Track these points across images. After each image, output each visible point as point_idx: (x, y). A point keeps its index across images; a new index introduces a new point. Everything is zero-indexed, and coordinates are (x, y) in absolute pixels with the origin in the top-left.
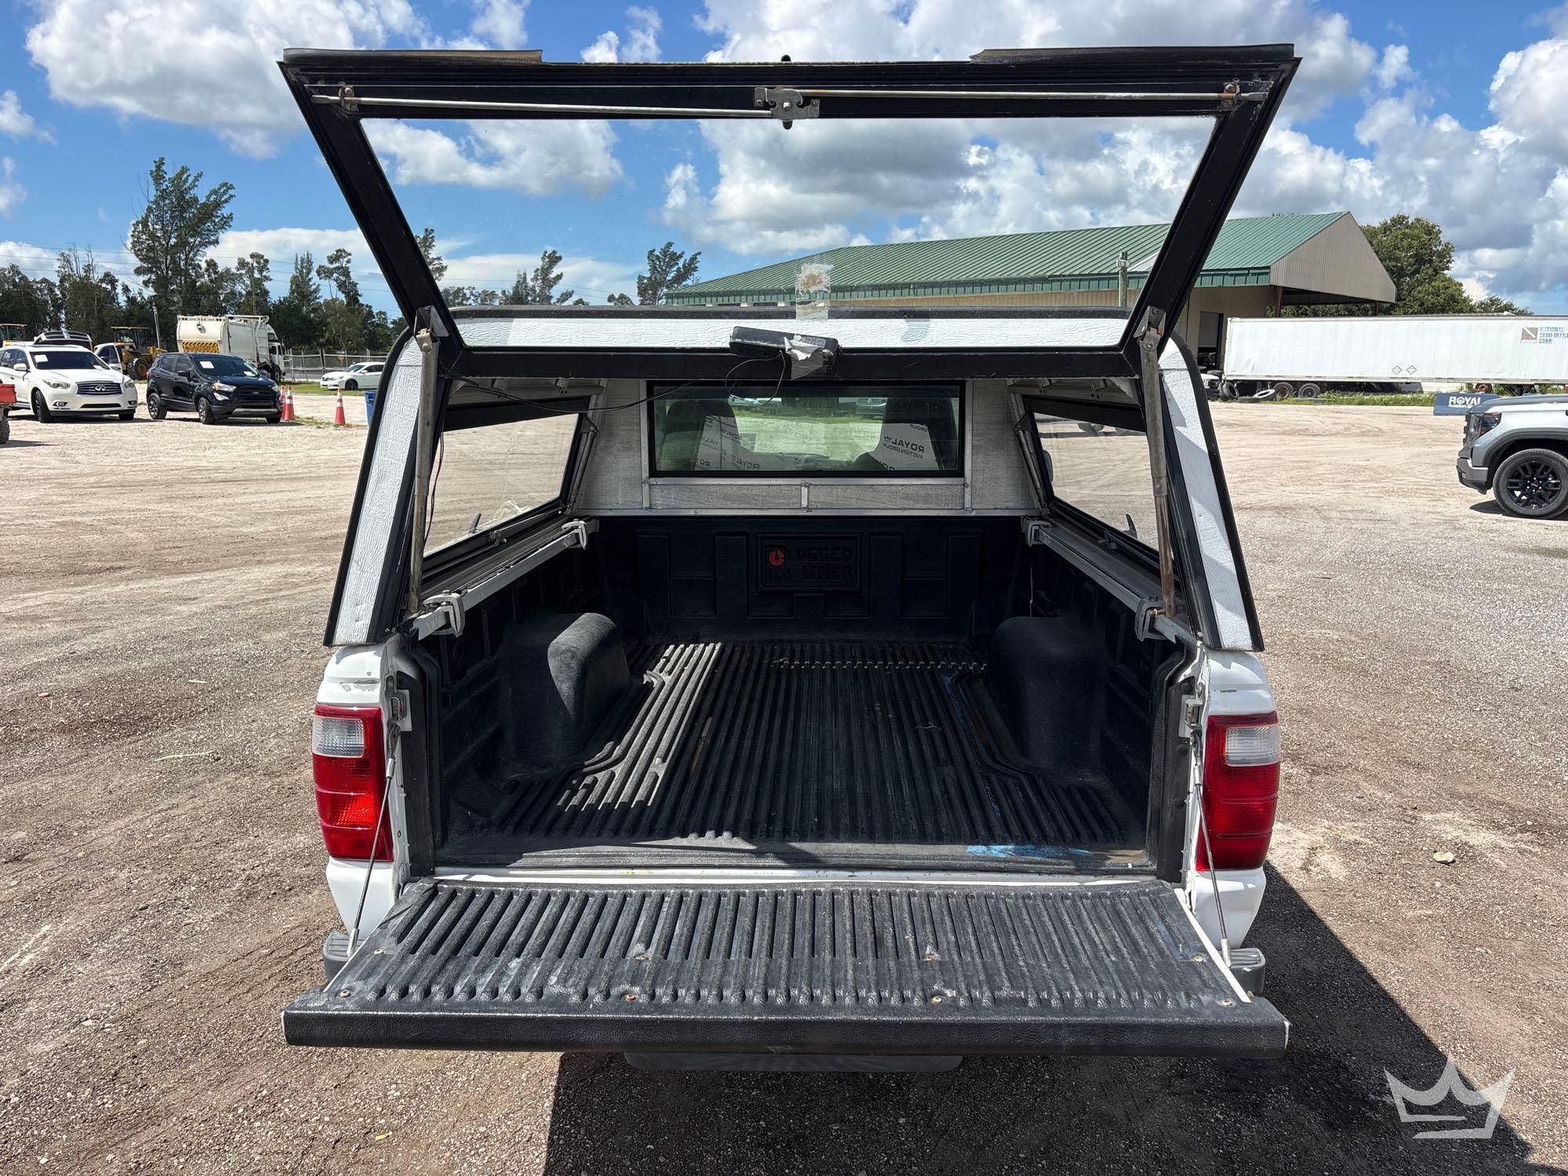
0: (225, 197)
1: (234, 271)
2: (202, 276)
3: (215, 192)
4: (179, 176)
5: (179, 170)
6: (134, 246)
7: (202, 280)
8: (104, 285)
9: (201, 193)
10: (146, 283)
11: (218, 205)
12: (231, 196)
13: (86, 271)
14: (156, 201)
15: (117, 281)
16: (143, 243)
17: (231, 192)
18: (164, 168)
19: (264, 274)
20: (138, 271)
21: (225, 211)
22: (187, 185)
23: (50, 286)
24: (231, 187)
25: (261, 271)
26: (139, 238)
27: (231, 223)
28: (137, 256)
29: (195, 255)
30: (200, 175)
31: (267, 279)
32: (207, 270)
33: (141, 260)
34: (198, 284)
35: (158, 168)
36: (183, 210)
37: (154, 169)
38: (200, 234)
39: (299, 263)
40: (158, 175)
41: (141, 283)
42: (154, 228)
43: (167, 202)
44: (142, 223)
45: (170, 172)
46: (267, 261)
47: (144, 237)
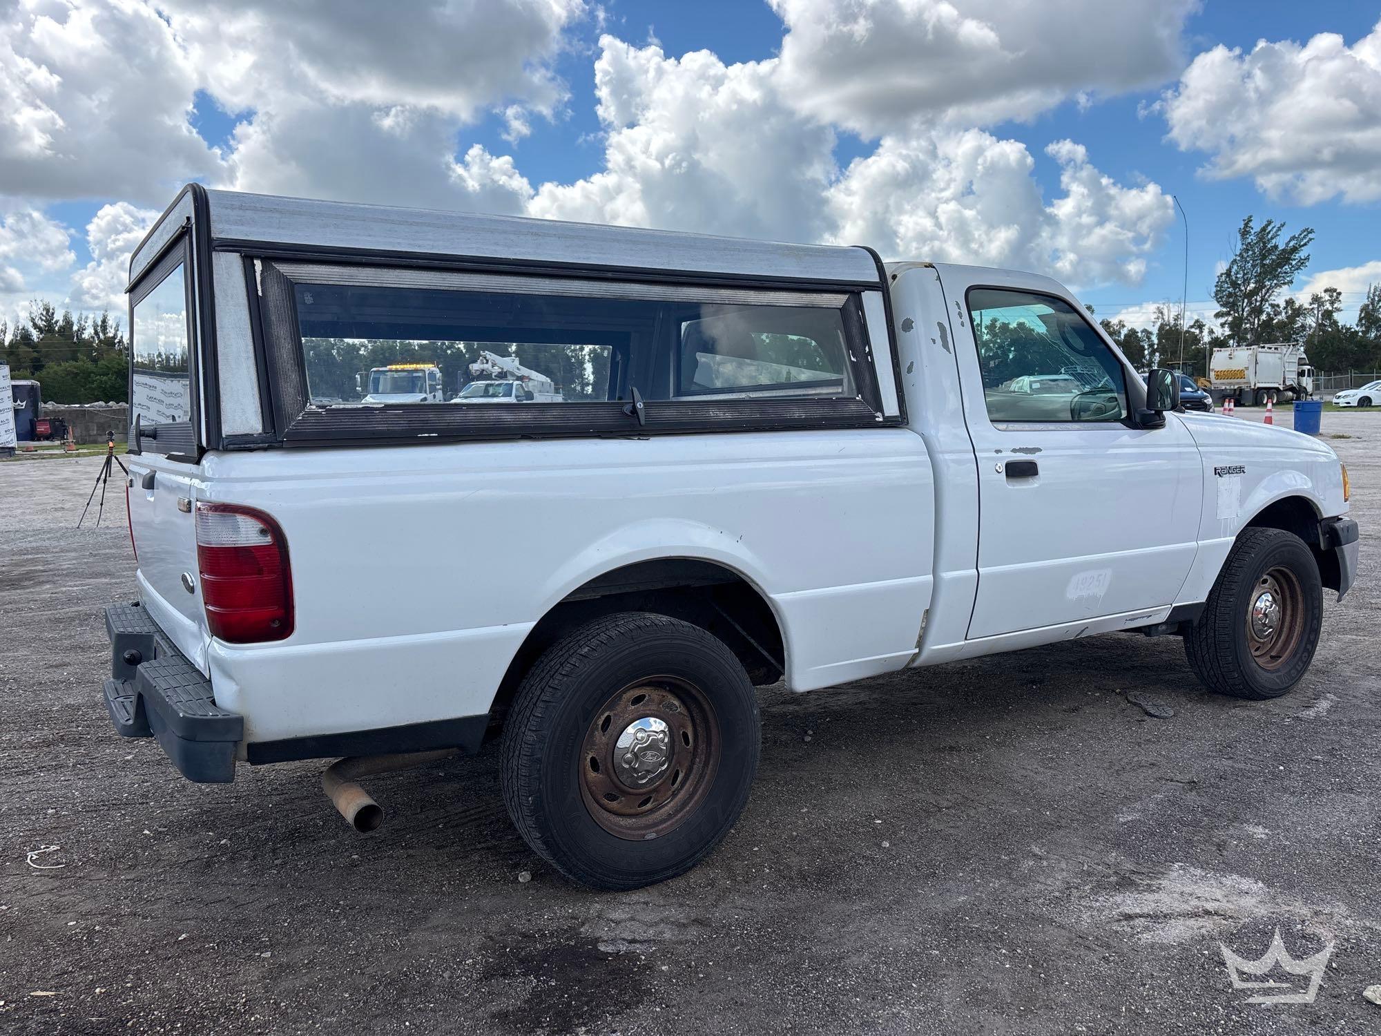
0: (1305, 241)
1: (1306, 306)
2: (1280, 313)
3: (1293, 238)
4: (1264, 229)
5: (1265, 223)
6: (1216, 295)
7: (1280, 317)
8: (1193, 330)
9: (1281, 242)
10: (1222, 325)
11: (1295, 250)
12: (1311, 239)
13: (1175, 320)
14: (1240, 254)
15: (1204, 326)
16: (1224, 291)
17: (1310, 236)
18: (1251, 224)
19: (1335, 306)
20: (1218, 315)
21: (1303, 254)
22: (1270, 236)
23: (1148, 333)
24: (1312, 231)
25: (1332, 303)
26: (1221, 287)
27: (1307, 264)
28: (1218, 302)
29: (1269, 296)
30: (1283, 225)
31: (1338, 310)
32: (1285, 308)
33: (1221, 305)
34: (1274, 322)
35: (1246, 225)
36: (1264, 257)
37: (1242, 227)
38: (1276, 277)
39: (1372, 291)
40: (1245, 231)
41: (1219, 325)
42: (1236, 277)
43: (1250, 253)
44: (1225, 273)
45: (1256, 226)
46: (1339, 294)
47: (1226, 285)
